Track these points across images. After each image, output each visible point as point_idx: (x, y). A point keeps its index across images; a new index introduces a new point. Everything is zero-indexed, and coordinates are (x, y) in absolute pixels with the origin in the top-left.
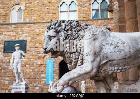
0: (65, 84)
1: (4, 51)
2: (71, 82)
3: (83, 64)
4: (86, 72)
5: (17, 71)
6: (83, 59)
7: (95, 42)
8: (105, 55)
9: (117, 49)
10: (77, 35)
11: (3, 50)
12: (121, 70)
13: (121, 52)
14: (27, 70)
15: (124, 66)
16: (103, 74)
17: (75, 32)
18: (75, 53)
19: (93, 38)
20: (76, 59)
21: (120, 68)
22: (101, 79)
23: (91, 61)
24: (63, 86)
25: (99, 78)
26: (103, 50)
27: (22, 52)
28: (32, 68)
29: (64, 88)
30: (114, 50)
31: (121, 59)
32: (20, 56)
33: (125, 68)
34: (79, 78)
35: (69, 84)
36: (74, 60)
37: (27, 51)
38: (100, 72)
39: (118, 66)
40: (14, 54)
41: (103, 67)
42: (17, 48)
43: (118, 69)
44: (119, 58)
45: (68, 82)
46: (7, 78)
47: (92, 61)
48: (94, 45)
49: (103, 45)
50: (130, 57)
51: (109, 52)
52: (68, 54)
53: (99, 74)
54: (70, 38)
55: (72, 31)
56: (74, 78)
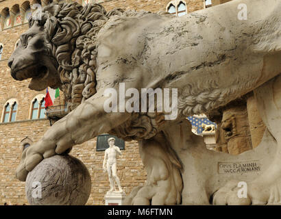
1: (97, 148)
2: (60, 143)
3: (96, 92)
4: (95, 110)
5: (111, 175)
6: (95, 82)
7: (127, 34)
8: (155, 64)
9: (183, 39)
10: (86, 26)
11: (95, 147)
12: (204, 104)
13: (195, 45)
14: (127, 174)
15: (211, 90)
16: (154, 122)
17: (84, 20)
18: (77, 67)
19: (121, 26)
20: (78, 82)
21: (200, 98)
22: (151, 136)
23: (112, 82)
24: (41, 154)
25: (141, 133)
26: (148, 52)
27: (118, 148)
29: (43, 158)
30: (175, 43)
31: (197, 68)
32: (115, 154)
33: (213, 95)
34: (81, 131)
35: (57, 150)
36: (74, 87)
37: (126, 148)
39: (192, 91)
40: (107, 151)
42: (111, 143)
43: (195, 103)
44: (192, 65)
45: (53, 142)
47: (115, 82)
48: (124, 39)
49: (150, 39)
50: (223, 57)
51: (164, 52)
52: (64, 74)
53: (142, 120)
54: (66, 31)
55: (77, 18)
56: (68, 130)
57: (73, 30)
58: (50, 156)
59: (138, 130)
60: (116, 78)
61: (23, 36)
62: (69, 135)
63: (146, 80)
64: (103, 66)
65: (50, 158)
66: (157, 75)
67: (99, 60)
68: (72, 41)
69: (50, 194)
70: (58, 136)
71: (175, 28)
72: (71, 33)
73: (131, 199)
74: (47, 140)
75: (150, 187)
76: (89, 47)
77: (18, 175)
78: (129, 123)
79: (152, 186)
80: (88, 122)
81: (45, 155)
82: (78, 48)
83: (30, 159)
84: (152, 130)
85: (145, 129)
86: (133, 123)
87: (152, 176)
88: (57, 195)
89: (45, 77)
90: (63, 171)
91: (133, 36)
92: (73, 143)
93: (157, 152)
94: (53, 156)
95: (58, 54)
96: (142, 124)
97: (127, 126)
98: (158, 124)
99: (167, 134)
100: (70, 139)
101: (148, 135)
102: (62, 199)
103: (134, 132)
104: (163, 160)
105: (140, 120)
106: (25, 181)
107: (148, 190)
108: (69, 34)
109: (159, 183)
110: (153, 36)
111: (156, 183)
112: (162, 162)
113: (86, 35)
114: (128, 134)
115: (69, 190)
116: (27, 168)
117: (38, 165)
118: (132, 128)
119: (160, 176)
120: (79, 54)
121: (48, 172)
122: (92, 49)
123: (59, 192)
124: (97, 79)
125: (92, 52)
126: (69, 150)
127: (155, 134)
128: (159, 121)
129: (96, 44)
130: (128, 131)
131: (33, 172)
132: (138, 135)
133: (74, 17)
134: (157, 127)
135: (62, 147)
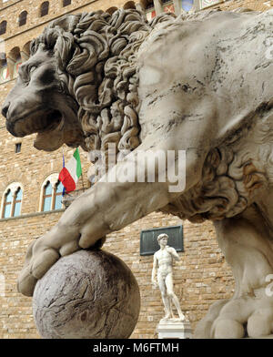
0: (64, 241)
2: (86, 230)
3: (140, 143)
5: (166, 292)
6: (138, 126)
7: (185, 46)
10: (119, 42)
14: (189, 291)
16: (241, 186)
17: (115, 33)
18: (108, 107)
19: (175, 34)
20: (111, 130)
23: (166, 123)
24: (57, 249)
25: (220, 207)
26: (223, 69)
28: (198, 285)
29: (60, 256)
35: (81, 242)
36: (105, 138)
38: (226, 174)
40: (158, 255)
41: (234, 153)
42: (162, 242)
45: (74, 229)
46: (150, 309)
47: (171, 123)
48: (181, 54)
49: (224, 50)
51: (250, 67)
52: (88, 121)
53: (220, 186)
54: (88, 52)
55: (104, 32)
56: (98, 208)
57: (99, 50)
58: (70, 252)
59: (215, 202)
60: (172, 116)
61: (23, 67)
62: (99, 216)
63: (222, 116)
64: (150, 99)
65: (71, 256)
66: (240, 107)
67: (142, 91)
68: (98, 67)
69: (73, 316)
70: (83, 219)
71: (267, 25)
72: (96, 55)
73: (210, 323)
74: (65, 226)
75: (243, 301)
76: (126, 71)
77: (21, 287)
78: (198, 190)
79: (246, 299)
80: (130, 192)
81: (62, 251)
82: (107, 77)
83: (39, 258)
84: (239, 201)
85: (226, 200)
86: (204, 190)
87: (244, 281)
88: (84, 318)
89: (59, 128)
90: (94, 275)
91: (195, 47)
92: (107, 228)
93: (249, 238)
94: (75, 251)
95: (77, 88)
96: (220, 191)
97: (196, 196)
98: (250, 190)
99: (265, 207)
100: (102, 223)
101: (232, 209)
102: (93, 325)
103: (208, 206)
104: (261, 252)
105: (217, 184)
106: (32, 295)
107: (239, 305)
108: (93, 56)
109: (258, 292)
110: (230, 43)
111: (252, 294)
112: (260, 256)
113: (120, 56)
114: (197, 209)
115: (104, 309)
116: (34, 274)
117: (52, 268)
118: (203, 199)
119: (258, 280)
120: (111, 86)
121: (69, 279)
122: (131, 75)
123: (88, 311)
124: (141, 122)
125: (131, 80)
126: (101, 241)
127: (244, 208)
128: (250, 184)
129: (136, 66)
130: (197, 205)
131: (45, 279)
132: (216, 211)
133: (99, 30)
134: (246, 195)
135: (90, 236)
